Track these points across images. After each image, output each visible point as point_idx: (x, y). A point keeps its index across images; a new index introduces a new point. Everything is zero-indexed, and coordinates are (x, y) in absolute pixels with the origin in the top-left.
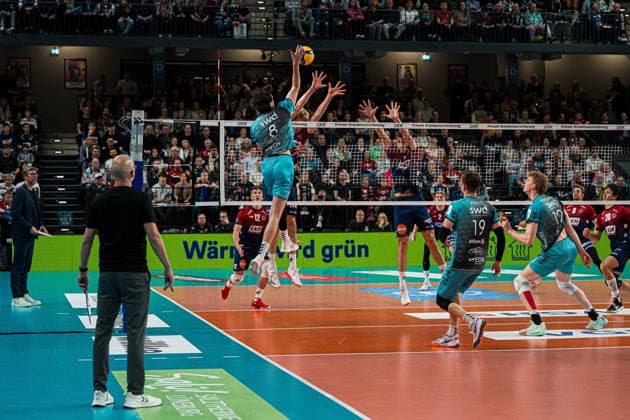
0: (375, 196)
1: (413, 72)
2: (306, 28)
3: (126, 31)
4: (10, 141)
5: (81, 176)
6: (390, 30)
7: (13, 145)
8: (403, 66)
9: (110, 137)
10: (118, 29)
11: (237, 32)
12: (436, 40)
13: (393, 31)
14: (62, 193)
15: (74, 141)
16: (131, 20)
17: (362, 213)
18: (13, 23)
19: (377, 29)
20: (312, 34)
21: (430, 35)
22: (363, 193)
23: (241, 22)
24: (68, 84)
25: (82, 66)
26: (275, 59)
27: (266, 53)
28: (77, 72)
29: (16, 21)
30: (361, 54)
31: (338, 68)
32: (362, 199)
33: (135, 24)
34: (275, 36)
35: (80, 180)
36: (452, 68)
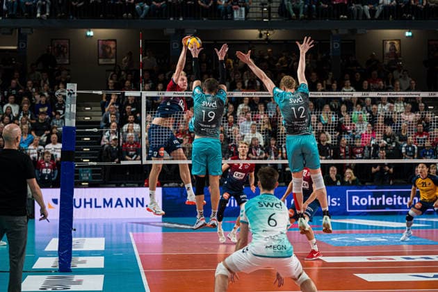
0: (352, 155)
1: (397, 47)
2: (297, 11)
3: (142, 16)
4: (46, 109)
5: (101, 138)
6: (370, 10)
7: (48, 113)
8: (388, 42)
9: (129, 105)
10: (136, 14)
11: (236, 15)
12: (410, 18)
13: (372, 12)
14: (86, 153)
15: (100, 108)
16: (147, 6)
17: (335, 169)
18: (48, 10)
19: (358, 10)
20: (301, 15)
21: (405, 15)
22: (341, 152)
23: (240, 6)
24: (101, 61)
25: (112, 45)
26: (271, 38)
27: (263, 32)
28: (108, 50)
29: (51, 9)
30: (346, 32)
31: (329, 43)
32: (340, 158)
33: (150, 10)
34: (269, 18)
35: (100, 142)
36: (432, 43)
